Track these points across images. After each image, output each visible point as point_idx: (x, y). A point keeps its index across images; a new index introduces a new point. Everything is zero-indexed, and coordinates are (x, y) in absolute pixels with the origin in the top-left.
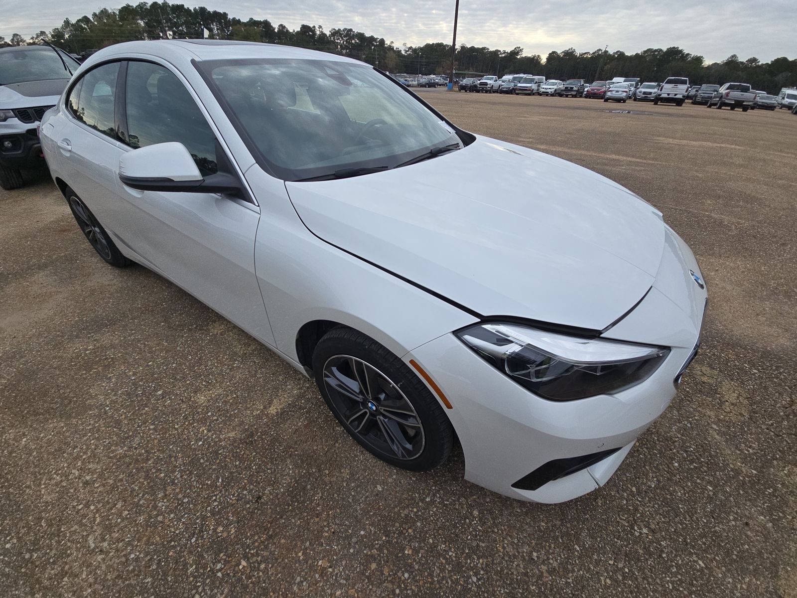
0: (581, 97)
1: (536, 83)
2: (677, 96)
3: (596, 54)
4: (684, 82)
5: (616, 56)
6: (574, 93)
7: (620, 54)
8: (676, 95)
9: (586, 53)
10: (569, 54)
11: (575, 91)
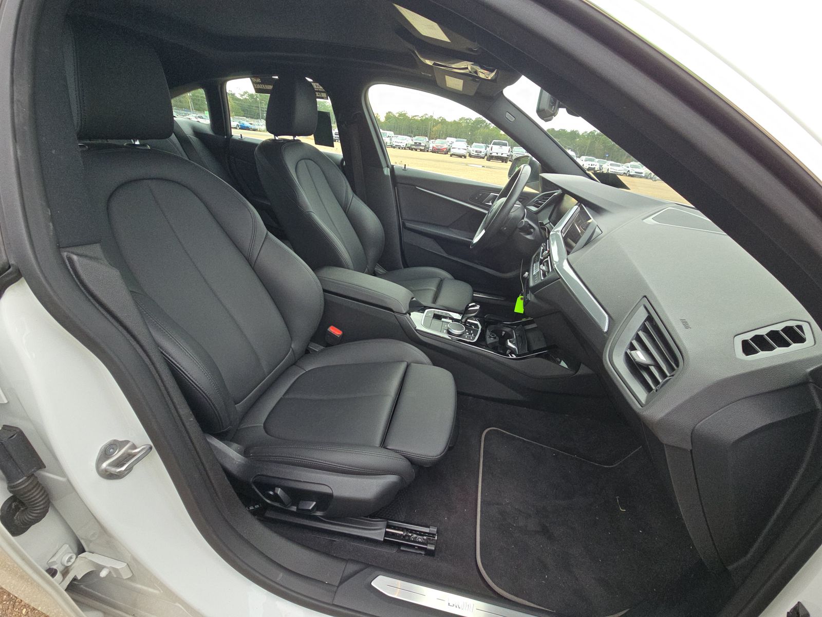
0: (428, 151)
1: (389, 137)
2: (503, 156)
3: (424, 118)
4: (505, 145)
5: (440, 120)
6: (423, 148)
7: (442, 120)
8: (502, 154)
9: (416, 116)
10: (403, 115)
11: (423, 146)
